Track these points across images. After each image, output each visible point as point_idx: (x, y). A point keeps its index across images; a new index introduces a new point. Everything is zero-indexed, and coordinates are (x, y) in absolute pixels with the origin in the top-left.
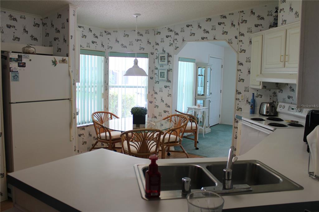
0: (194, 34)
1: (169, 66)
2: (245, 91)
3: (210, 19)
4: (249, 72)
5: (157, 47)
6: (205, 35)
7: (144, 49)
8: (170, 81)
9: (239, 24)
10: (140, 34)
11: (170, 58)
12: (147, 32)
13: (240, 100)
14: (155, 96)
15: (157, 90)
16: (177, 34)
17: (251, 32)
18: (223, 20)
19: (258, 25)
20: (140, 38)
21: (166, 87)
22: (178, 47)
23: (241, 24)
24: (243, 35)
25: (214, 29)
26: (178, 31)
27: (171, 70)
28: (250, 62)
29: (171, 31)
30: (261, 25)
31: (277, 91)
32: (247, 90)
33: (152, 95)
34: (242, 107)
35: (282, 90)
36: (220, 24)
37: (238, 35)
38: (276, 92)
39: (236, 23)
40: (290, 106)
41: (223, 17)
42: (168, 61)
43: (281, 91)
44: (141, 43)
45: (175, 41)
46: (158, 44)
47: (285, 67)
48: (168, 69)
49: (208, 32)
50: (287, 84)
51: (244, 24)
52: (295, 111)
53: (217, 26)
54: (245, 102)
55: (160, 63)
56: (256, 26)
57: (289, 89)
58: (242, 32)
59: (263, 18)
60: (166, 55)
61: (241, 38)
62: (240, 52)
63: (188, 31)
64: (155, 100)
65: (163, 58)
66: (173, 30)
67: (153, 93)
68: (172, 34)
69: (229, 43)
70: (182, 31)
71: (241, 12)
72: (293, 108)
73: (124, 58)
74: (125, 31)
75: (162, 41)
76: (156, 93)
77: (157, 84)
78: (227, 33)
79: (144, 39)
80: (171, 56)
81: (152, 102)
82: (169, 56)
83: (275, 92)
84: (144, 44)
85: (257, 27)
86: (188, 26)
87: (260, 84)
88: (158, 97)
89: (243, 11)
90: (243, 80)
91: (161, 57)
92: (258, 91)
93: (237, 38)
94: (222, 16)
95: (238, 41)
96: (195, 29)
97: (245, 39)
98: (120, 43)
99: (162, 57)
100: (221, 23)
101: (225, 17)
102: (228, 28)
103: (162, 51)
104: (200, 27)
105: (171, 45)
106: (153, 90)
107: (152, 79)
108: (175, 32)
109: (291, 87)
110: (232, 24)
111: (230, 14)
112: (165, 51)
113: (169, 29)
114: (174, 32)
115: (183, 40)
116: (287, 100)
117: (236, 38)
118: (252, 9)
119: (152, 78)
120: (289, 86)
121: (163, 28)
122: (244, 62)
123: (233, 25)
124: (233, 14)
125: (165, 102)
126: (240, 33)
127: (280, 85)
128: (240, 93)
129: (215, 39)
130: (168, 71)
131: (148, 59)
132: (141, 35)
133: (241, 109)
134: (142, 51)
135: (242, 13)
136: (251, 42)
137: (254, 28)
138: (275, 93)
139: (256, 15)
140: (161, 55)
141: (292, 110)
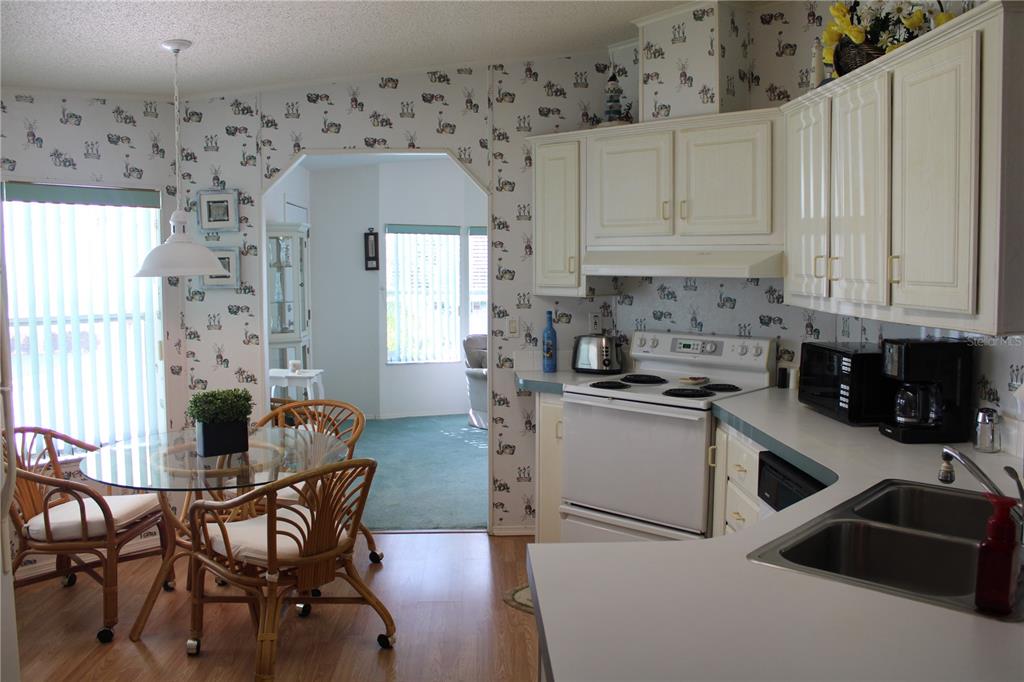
0: (338, 127)
1: (245, 235)
2: (519, 306)
3: (395, 82)
4: (529, 247)
5: (188, 166)
6: (379, 132)
7: (140, 172)
8: (250, 290)
9: (490, 104)
10: (123, 115)
11: (247, 210)
12: (150, 110)
13: (507, 334)
14: (191, 345)
15: (198, 324)
16: (272, 124)
17: (530, 130)
18: (436, 88)
19: (549, 110)
20: (123, 129)
21: (234, 310)
22: (278, 170)
23: (496, 104)
24: (503, 137)
25: (407, 112)
26: (276, 113)
27: (252, 251)
28: (530, 219)
29: (247, 111)
30: (558, 111)
31: (613, 301)
32: (524, 303)
33: (179, 344)
34: (513, 356)
35: (631, 298)
36: (428, 99)
37: (488, 136)
38: (608, 303)
39: (480, 100)
40: (675, 340)
41: (439, 78)
42: (242, 220)
43: (626, 301)
44: (130, 151)
45: (266, 150)
46: (191, 157)
47: (674, 233)
48: (242, 247)
49: (387, 123)
50: (649, 279)
51: (505, 104)
52: (695, 351)
53: (420, 107)
54: (523, 339)
55: (206, 224)
56: (544, 112)
57: (656, 294)
58: (502, 128)
59: (561, 93)
60: (231, 199)
61: (499, 146)
62: (497, 189)
63: (313, 115)
64: (191, 359)
65: (218, 207)
66: (253, 109)
67: (182, 334)
68: (252, 123)
69: (460, 159)
70: (293, 113)
71: (495, 67)
72: (687, 343)
73: (64, 208)
74: (64, 101)
75: (211, 146)
76: (194, 335)
77: (196, 303)
78: (452, 128)
79: (140, 135)
80: (249, 201)
81: (180, 369)
82: (244, 200)
83: (605, 304)
84: (141, 156)
85: (546, 115)
86: (313, 99)
87: (579, 285)
88: (205, 348)
89: (502, 66)
90: (512, 274)
91: (209, 202)
92: (557, 303)
93: (486, 147)
94: (434, 73)
95: (491, 154)
96: (340, 112)
97: (513, 150)
98: (49, 146)
99: (215, 202)
100: (432, 96)
101: (444, 79)
102: (455, 113)
103: (210, 183)
104: (357, 104)
105: (247, 160)
106: (183, 325)
107: (175, 285)
108: (263, 117)
109: (662, 288)
110: (469, 101)
111: (459, 71)
112: (223, 183)
113: (237, 104)
114: (258, 117)
115: (297, 145)
116: (652, 322)
117: (483, 144)
118: (529, 64)
119: (174, 280)
120: (656, 285)
121: (212, 100)
122: (511, 221)
123: (471, 104)
124: (470, 72)
125: (234, 366)
126: (495, 130)
127: (622, 284)
128: (503, 314)
129: (412, 145)
130: (242, 253)
131: (158, 210)
132: (130, 120)
133: (511, 360)
134: (133, 182)
135: (499, 72)
136: (530, 160)
137: (537, 120)
138: (606, 307)
139: (543, 80)
140: (206, 198)
141: (685, 350)
